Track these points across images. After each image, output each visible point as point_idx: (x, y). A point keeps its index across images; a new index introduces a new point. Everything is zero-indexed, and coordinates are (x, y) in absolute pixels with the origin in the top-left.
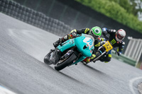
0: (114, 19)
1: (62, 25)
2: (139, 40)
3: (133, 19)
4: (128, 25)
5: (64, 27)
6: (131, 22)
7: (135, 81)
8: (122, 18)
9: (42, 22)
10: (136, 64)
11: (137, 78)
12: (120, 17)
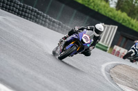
0: (86, 5)
1: (35, 12)
2: (111, 26)
3: (104, 6)
4: (100, 11)
5: (38, 14)
6: (103, 8)
7: (107, 66)
8: (95, 5)
9: (16, 8)
10: (108, 49)
11: (109, 63)
12: (93, 4)
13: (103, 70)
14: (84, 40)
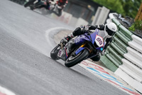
13: (47, 36)
14: (98, 43)
